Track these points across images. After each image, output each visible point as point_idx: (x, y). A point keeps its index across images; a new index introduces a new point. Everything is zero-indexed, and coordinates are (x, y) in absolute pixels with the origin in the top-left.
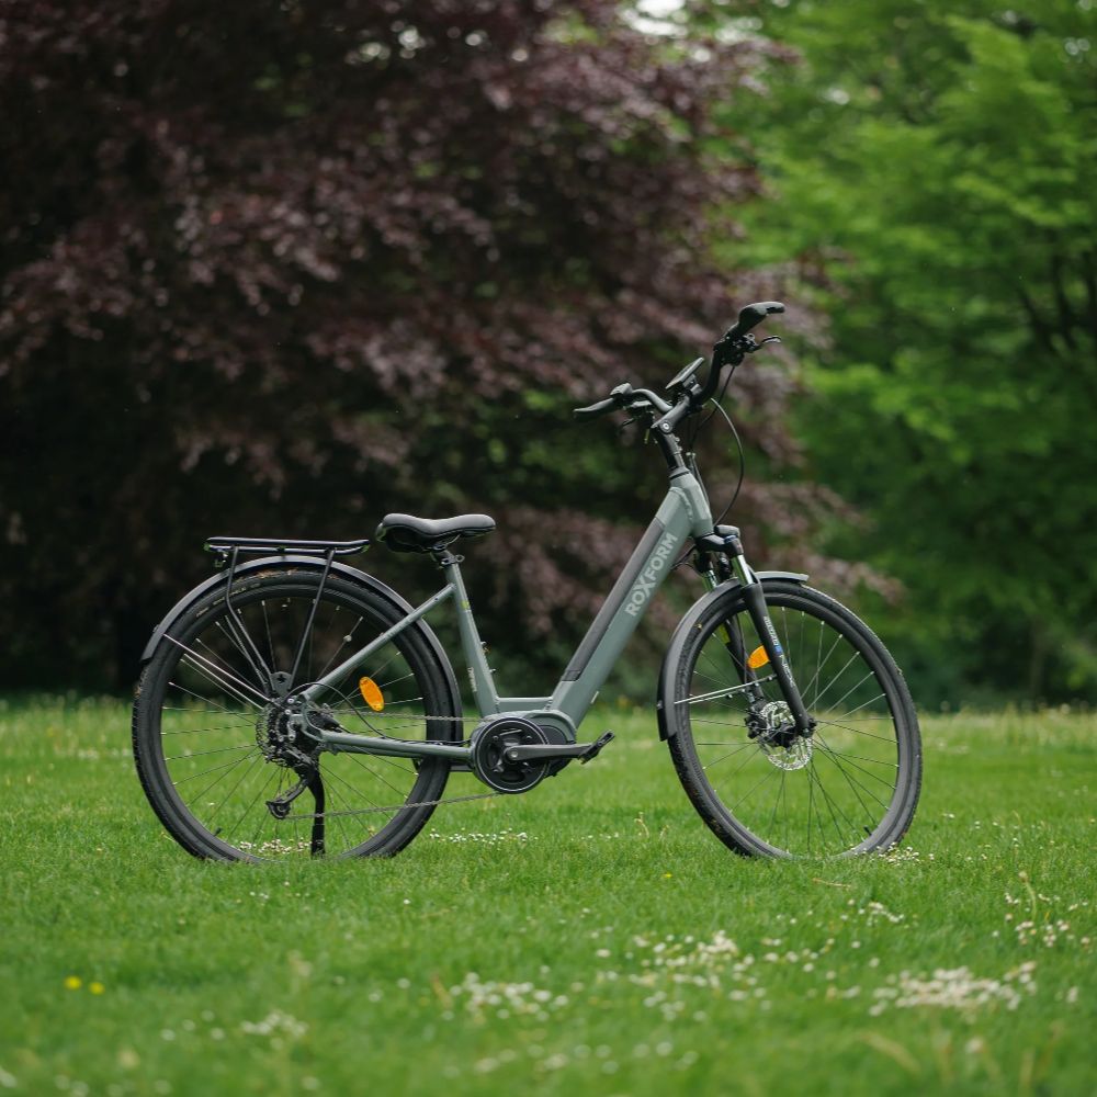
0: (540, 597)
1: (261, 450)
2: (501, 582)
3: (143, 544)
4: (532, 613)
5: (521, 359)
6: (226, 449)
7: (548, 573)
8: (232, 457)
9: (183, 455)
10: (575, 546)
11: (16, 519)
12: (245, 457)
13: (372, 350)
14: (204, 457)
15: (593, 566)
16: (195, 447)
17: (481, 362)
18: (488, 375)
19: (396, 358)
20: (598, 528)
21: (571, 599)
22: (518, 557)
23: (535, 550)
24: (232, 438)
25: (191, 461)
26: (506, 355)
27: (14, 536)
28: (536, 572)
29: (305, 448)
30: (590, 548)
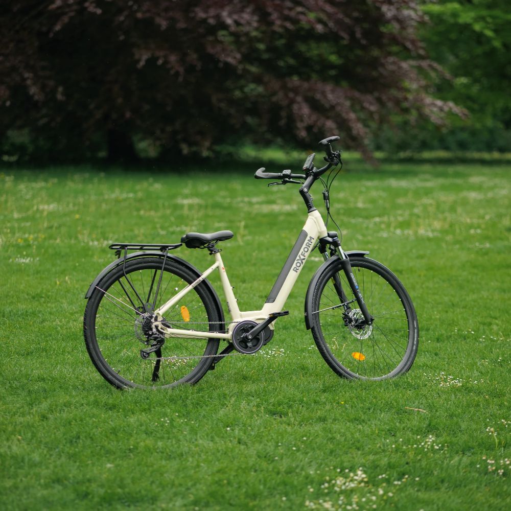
0: (302, 121)
1: (173, 58)
2: (284, 114)
3: (120, 100)
4: (298, 129)
5: (292, 14)
6: (158, 59)
7: (306, 110)
8: (160, 62)
9: (138, 61)
10: (318, 96)
11: (60, 89)
12: (166, 62)
13: (225, 14)
14: (147, 61)
15: (327, 106)
16: (143, 57)
17: (275, 16)
18: (278, 22)
19: (235, 17)
20: (328, 88)
21: (316, 122)
22: (292, 102)
23: (299, 99)
24: (161, 53)
25: (142, 63)
26: (286, 12)
27: (59, 97)
28: (300, 109)
29: (193, 56)
30: (325, 97)
